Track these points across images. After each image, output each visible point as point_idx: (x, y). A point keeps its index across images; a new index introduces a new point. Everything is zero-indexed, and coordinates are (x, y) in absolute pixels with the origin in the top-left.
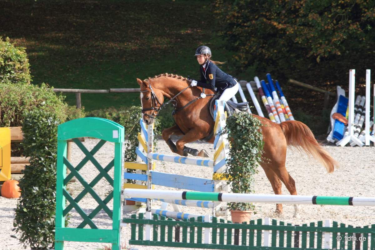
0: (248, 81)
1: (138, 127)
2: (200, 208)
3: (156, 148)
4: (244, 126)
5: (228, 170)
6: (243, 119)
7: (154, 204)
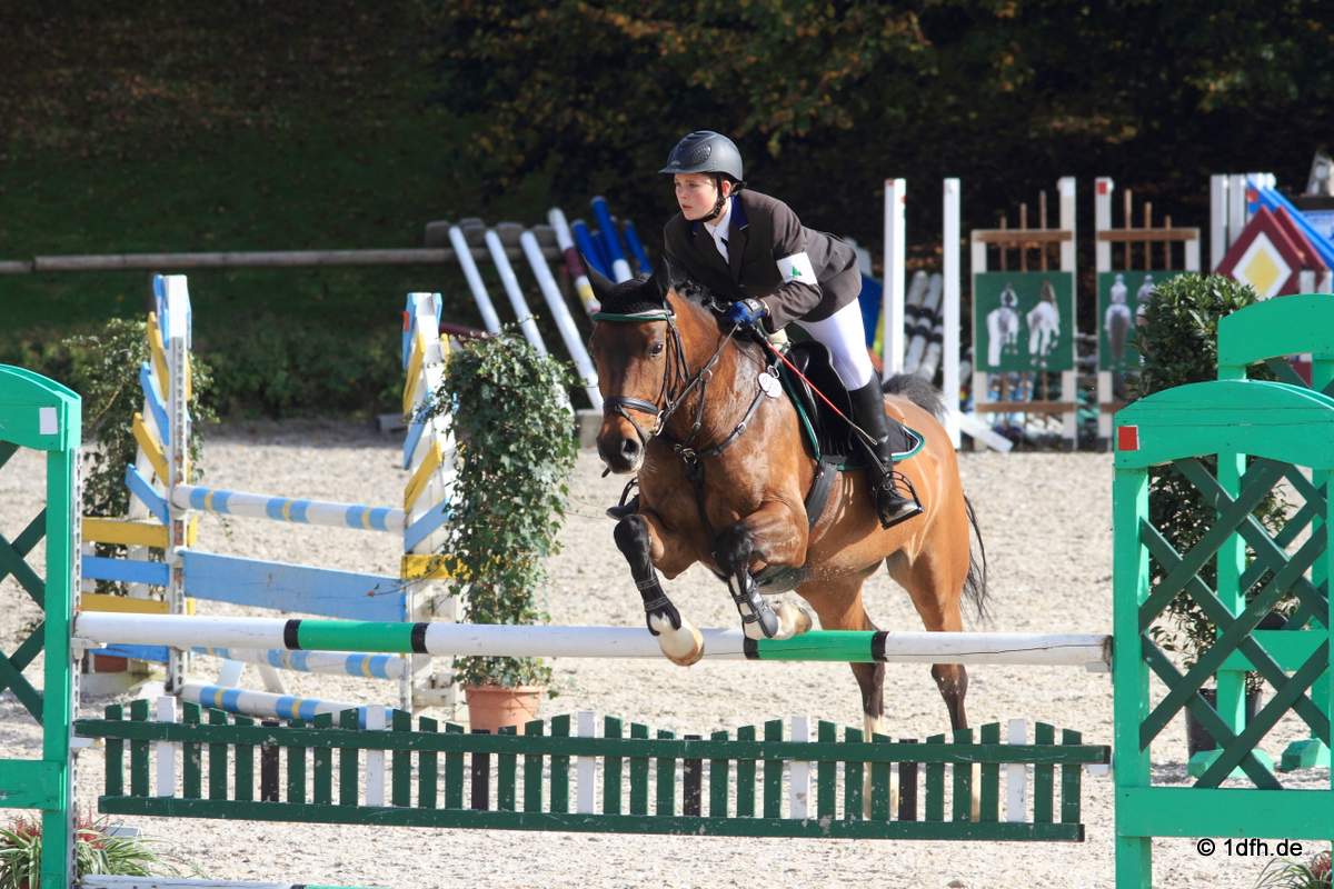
0: (529, 226)
1: (132, 395)
2: (359, 679)
3: (196, 467)
4: (505, 386)
5: (453, 543)
6: (500, 360)
7: (193, 667)
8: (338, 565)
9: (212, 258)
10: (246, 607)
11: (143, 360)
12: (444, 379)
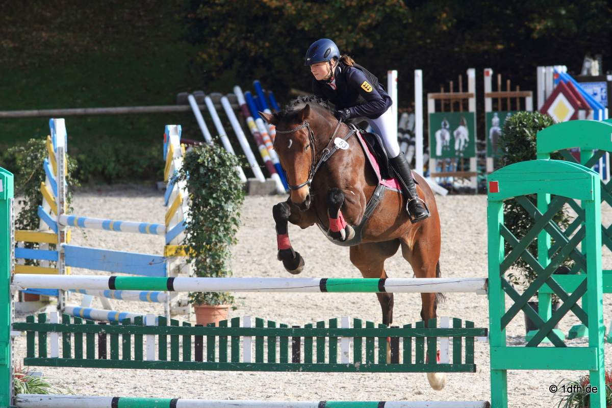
0: (225, 94)
1: (40, 174)
2: (146, 303)
3: (70, 207)
4: (211, 167)
5: (188, 239)
6: (208, 155)
7: (69, 299)
8: (137, 251)
9: (79, 111)
10: (94, 271)
11: (45, 157)
12: (183, 164)
